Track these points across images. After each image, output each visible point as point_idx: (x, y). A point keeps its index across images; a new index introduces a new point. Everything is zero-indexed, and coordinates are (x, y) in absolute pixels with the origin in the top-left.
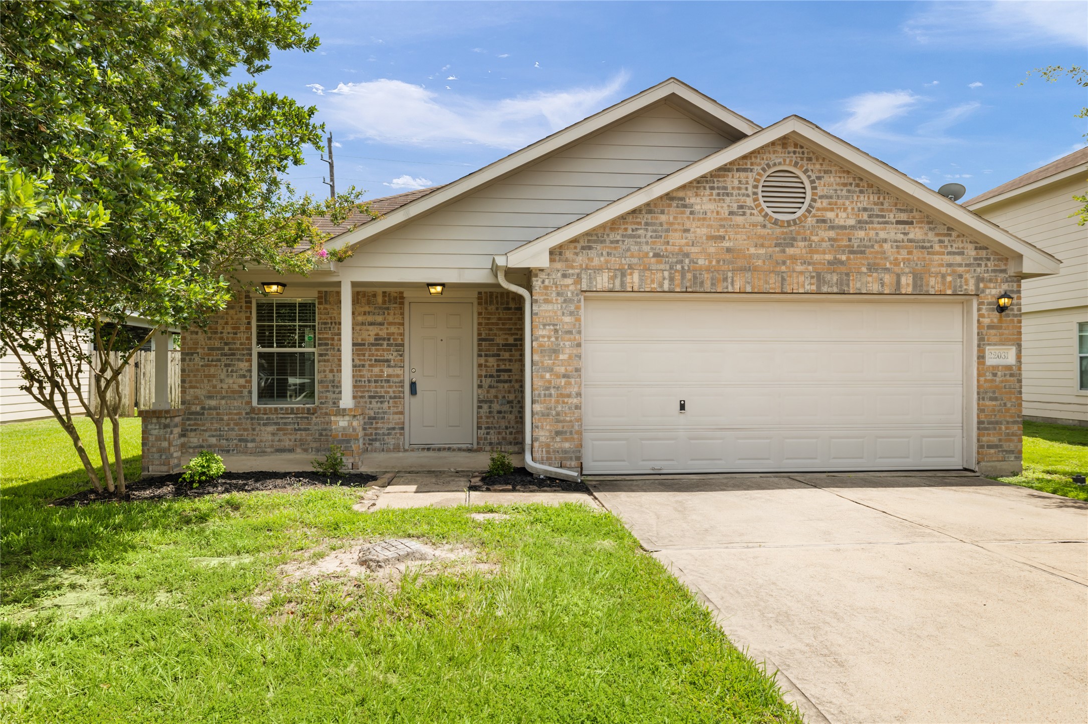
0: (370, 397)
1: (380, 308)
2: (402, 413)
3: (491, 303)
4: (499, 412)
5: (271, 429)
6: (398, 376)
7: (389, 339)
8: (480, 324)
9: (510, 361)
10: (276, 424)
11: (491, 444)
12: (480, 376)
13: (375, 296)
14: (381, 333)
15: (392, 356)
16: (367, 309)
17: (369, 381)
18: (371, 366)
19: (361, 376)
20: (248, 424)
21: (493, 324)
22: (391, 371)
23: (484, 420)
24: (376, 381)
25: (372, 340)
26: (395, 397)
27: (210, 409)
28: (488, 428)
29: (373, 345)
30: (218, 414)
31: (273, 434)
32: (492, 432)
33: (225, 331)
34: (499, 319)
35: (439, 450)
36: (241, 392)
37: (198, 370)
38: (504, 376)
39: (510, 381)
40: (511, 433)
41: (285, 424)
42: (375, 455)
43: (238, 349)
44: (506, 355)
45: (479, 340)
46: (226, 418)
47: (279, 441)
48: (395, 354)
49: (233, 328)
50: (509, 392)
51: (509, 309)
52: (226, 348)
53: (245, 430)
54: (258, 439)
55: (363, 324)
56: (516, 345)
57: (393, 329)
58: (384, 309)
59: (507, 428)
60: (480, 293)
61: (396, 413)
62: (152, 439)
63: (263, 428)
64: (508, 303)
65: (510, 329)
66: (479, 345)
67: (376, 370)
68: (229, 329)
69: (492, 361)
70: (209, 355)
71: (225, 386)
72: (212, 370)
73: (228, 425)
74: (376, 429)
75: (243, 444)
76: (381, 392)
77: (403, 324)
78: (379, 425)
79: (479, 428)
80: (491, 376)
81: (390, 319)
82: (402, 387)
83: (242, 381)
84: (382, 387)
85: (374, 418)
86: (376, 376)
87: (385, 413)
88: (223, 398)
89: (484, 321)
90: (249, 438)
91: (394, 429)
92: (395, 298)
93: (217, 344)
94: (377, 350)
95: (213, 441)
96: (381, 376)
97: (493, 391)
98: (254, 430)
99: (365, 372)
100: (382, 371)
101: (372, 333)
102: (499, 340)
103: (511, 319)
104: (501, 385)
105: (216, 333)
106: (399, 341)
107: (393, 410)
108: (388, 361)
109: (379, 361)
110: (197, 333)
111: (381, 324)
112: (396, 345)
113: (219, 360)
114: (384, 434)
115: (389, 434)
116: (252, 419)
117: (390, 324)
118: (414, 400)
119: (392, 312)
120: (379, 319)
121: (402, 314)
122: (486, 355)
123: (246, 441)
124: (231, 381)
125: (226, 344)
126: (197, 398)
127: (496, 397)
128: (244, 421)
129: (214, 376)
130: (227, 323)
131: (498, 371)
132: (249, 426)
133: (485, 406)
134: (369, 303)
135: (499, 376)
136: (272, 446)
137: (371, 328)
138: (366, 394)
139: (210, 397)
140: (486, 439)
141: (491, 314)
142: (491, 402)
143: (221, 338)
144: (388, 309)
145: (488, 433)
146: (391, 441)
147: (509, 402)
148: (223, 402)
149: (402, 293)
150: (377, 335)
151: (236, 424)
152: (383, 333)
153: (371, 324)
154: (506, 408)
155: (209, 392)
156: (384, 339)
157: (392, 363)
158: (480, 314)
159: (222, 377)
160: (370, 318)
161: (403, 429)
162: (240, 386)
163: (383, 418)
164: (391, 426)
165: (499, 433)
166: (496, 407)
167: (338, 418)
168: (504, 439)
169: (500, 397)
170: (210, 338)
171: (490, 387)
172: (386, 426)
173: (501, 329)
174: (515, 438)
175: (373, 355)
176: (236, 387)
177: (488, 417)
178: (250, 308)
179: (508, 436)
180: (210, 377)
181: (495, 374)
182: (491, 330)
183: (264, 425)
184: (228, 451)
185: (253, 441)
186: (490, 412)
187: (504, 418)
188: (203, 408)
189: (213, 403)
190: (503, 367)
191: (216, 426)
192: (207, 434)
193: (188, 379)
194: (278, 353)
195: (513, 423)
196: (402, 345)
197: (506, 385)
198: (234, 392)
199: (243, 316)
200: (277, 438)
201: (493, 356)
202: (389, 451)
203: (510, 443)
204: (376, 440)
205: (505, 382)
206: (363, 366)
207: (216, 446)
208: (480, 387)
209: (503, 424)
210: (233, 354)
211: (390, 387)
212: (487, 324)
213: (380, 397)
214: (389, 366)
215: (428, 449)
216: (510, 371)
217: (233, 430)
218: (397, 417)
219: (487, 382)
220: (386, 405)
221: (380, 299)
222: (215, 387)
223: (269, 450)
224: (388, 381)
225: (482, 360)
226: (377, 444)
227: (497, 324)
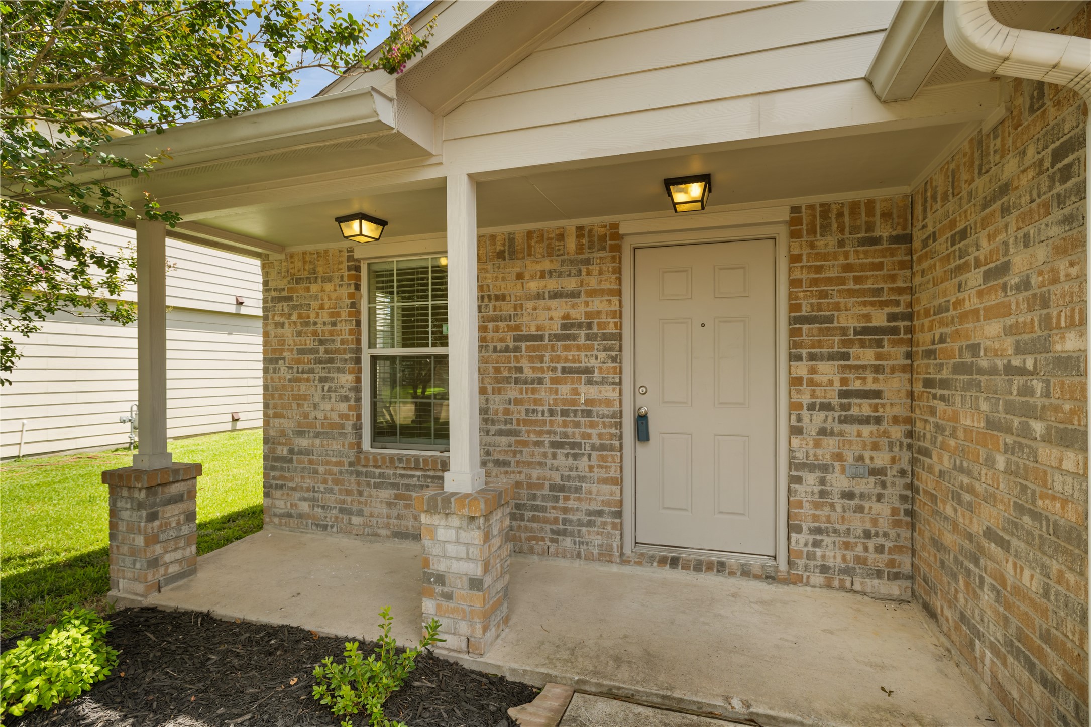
0: (554, 445)
1: (572, 262)
2: (618, 481)
3: (825, 229)
4: (848, 495)
5: (386, 494)
6: (608, 402)
7: (589, 326)
8: (794, 283)
9: (877, 369)
10: (394, 486)
11: (824, 569)
12: (794, 406)
13: (561, 237)
14: (573, 313)
15: (597, 360)
16: (546, 265)
17: (552, 412)
18: (554, 381)
19: (537, 402)
20: (351, 482)
21: (829, 281)
22: (593, 391)
23: (807, 510)
24: (564, 413)
25: (556, 328)
26: (603, 448)
27: (300, 453)
28: (818, 531)
29: (558, 337)
30: (311, 462)
31: (389, 504)
32: (827, 540)
33: (320, 321)
34: (848, 268)
35: (698, 567)
36: (342, 426)
37: (284, 387)
38: (863, 407)
39: (878, 420)
40: (880, 549)
41: (408, 487)
42: (563, 563)
43: (337, 351)
44: (867, 356)
45: (793, 321)
46: (321, 469)
47: (399, 517)
48: (602, 355)
49: (332, 315)
50: (875, 447)
51: (875, 241)
52: (322, 349)
53: (348, 492)
54: (367, 510)
55: (539, 296)
56: (894, 331)
57: (597, 304)
58: (581, 264)
59: (867, 535)
60: (795, 210)
61: (605, 481)
62: (122, 527)
63: (374, 492)
64: (870, 227)
65: (878, 291)
66: (793, 333)
67: (565, 390)
68: (325, 317)
69: (828, 371)
70: (298, 361)
71: (320, 415)
72: (303, 388)
73: (325, 482)
74: (565, 510)
75: (345, 517)
76: (576, 435)
77: (619, 293)
78: (571, 504)
79: (792, 528)
80: (826, 407)
81: (593, 282)
82: (619, 425)
83: (343, 407)
84: (577, 425)
85: (562, 489)
86: (565, 401)
87: (582, 479)
88: (317, 435)
89: (805, 276)
90: (355, 508)
91: (600, 513)
92: (602, 238)
93: (310, 343)
94: (567, 348)
95: (305, 507)
96: (574, 402)
97: (831, 444)
98: (360, 493)
99: (542, 394)
100: (575, 392)
101: (557, 314)
102: (849, 320)
103: (879, 266)
104: (851, 430)
105: (307, 324)
106: (611, 329)
107: (598, 473)
108: (588, 370)
109: (570, 371)
110: (282, 325)
111: (574, 295)
112: (605, 337)
113: (312, 371)
114: (580, 523)
115: (590, 524)
116: (358, 474)
117: (592, 293)
118: (642, 449)
119: (595, 268)
120: (571, 284)
121: (618, 271)
122: (812, 357)
123: (349, 512)
124: (328, 407)
125: (322, 342)
126: (283, 433)
127: (839, 457)
128: (346, 477)
129: (305, 397)
130: (322, 307)
131: (843, 394)
132: (354, 487)
133: (811, 479)
134: (550, 253)
135: (845, 407)
136: (388, 526)
137: (554, 303)
138: (547, 439)
139: (300, 434)
140: (811, 556)
141: (825, 257)
142: (825, 468)
143: (315, 333)
144: (587, 262)
145: (816, 544)
146: (595, 539)
147: (873, 472)
148: (318, 442)
149: (615, 226)
150: (566, 317)
151: (336, 482)
152: (578, 313)
153: (555, 295)
154: (867, 485)
155: (299, 424)
156: (580, 326)
157: (597, 375)
158: (795, 259)
159: (317, 399)
160: (552, 284)
161: (619, 514)
162: (341, 416)
163: (578, 490)
164: (594, 506)
165: (847, 546)
166: (838, 481)
167: (436, 520)
168: (858, 560)
169: (850, 457)
170: (299, 334)
171: (823, 432)
172: (584, 506)
173: (851, 293)
174: (891, 563)
175: (558, 359)
176: (335, 417)
177: (816, 505)
178: (358, 278)
179: (872, 556)
180: (300, 398)
181: (836, 401)
182: (824, 295)
183: (377, 486)
184: (325, 527)
185: (360, 513)
186: (822, 494)
187: (860, 509)
188: (291, 451)
189: (304, 443)
190: (857, 385)
191: (308, 482)
192: (297, 495)
193: (271, 402)
195: (884, 524)
196: (619, 337)
197: (866, 430)
198: (332, 426)
199: (344, 292)
200: (395, 513)
201: (831, 357)
202: (589, 558)
203: (879, 574)
204: (564, 533)
205: (866, 421)
206: (540, 381)
207: (308, 516)
208: (796, 431)
209: (858, 524)
210: (331, 361)
211: (592, 425)
212: (814, 282)
213: (573, 445)
214: (590, 382)
215: (674, 562)
216: (877, 394)
217: (330, 491)
218: (606, 488)
219: (814, 421)
220: (583, 463)
221: (571, 244)
222: (306, 416)
223: (383, 532)
224: (588, 413)
225: (801, 369)
226: (567, 542)
227: (842, 281)
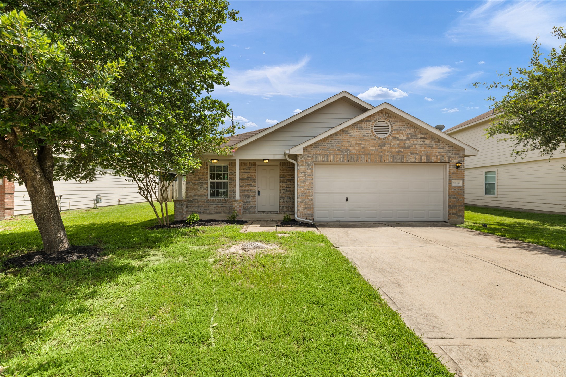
0: (245, 196)
1: (248, 167)
2: (255, 201)
3: (284, 165)
4: (287, 201)
5: (214, 206)
6: (254, 189)
7: (251, 177)
8: (280, 173)
9: (290, 184)
10: (216, 204)
11: (284, 211)
12: (280, 189)
13: (247, 163)
14: (249, 175)
15: (252, 183)
16: (244, 168)
17: (245, 191)
18: (245, 186)
19: (243, 189)
20: (207, 204)
21: (285, 172)
22: (252, 188)
23: (282, 204)
24: (247, 191)
25: (246, 178)
26: (253, 196)
27: (195, 199)
28: (283, 206)
29: (246, 179)
30: (198, 201)
31: (215, 208)
32: (284, 207)
33: (200, 175)
34: (287, 171)
35: (267, 213)
36: (205, 194)
37: (191, 187)
38: (288, 189)
39: (290, 191)
40: (290, 208)
41: (218, 204)
42: (247, 215)
43: (204, 181)
44: (289, 183)
45: (280, 178)
46: (200, 202)
47: (217, 210)
48: (253, 182)
49: (202, 174)
50: (290, 195)
51: (290, 168)
52: (200, 180)
53: (206, 206)
54: (210, 209)
55: (243, 172)
56: (292, 179)
57: (252, 174)
58: (250, 168)
59: (289, 206)
60: (280, 162)
61: (254, 201)
62: (177, 209)
63: (211, 206)
64: (289, 166)
65: (290, 174)
66: (280, 179)
67: (247, 187)
68: (201, 174)
69: (284, 185)
70: (195, 182)
71: (200, 192)
72: (196, 187)
73: (201, 204)
74: (247, 206)
75: (205, 211)
76: (249, 194)
77: (256, 173)
78: (248, 205)
79: (280, 206)
80: (284, 189)
81: (252, 171)
82: (255, 193)
83: (205, 191)
84: (249, 193)
85: (247, 203)
86: (247, 189)
87: (250, 201)
88: (199, 196)
89: (282, 172)
90: (207, 209)
91: (253, 206)
92: (253, 164)
93: (197, 179)
94: (247, 181)
95: (196, 209)
96: (249, 189)
97: (285, 194)
98: (209, 206)
99: (243, 188)
100: (249, 188)
101: (246, 175)
102: (287, 178)
103: (290, 171)
104: (287, 192)
105: (197, 175)
106: (255, 178)
107: (252, 200)
108: (251, 184)
109: (248, 184)
110: (191, 175)
111: (249, 173)
112: (254, 179)
113: (198, 184)
114: (249, 208)
115: (251, 208)
116: (208, 203)
117: (252, 172)
118: (259, 197)
119: (252, 169)
120: (248, 171)
121: (255, 169)
122: (282, 183)
123: (206, 210)
124: (202, 191)
125: (200, 179)
126: (191, 196)
127: (286, 196)
128: (206, 203)
129: (196, 189)
130: (200, 172)
131: (286, 188)
132: (207, 205)
133: (282, 199)
134: (245, 166)
135: (286, 189)
136: (214, 212)
137: (245, 174)
138: (244, 195)
139: (195, 196)
140: (282, 210)
141: (284, 169)
142: (284, 198)
143: (199, 177)
144: (251, 168)
145: (283, 208)
146: (252, 210)
147: (290, 198)
148: (199, 197)
149: (255, 162)
150: (247, 176)
151: (203, 204)
152: (249, 176)
153: (246, 173)
154: (289, 200)
155: (195, 194)
156: (250, 177)
157: (252, 185)
158: (280, 169)
159: (199, 189)
160: (245, 171)
161: (255, 206)
162: (204, 192)
163: (249, 203)
164: (252, 205)
165: (286, 208)
166: (285, 199)
168: (288, 210)
169: (287, 196)
170: (195, 177)
171: (284, 193)
172: (250, 205)
173: (287, 174)
174: (292, 210)
175: (246, 183)
176: (203, 193)
177: (283, 203)
178: (208, 167)
179: (289, 209)
180: (195, 189)
181: (285, 189)
182: (284, 174)
183: (212, 205)
184: (201, 213)
185: (208, 210)
186: (284, 201)
187: (288, 203)
188: (193, 199)
189: (196, 198)
190: (288, 187)
191: (197, 205)
192: (194, 207)
193: (188, 190)
194: (216, 182)
195: (291, 205)
196: (255, 179)
197: (289, 192)
198: (202, 194)
199: (205, 170)
200: (216, 209)
201: (285, 183)
202: (251, 213)
203: (290, 211)
204: (247, 210)
205: (289, 191)
206: (243, 186)
207: (197, 211)
208: (280, 193)
209: (288, 205)
210: (202, 182)
211: (252, 193)
212: (283, 173)
213: (248, 196)
214: (251, 186)
215: (264, 213)
216: (290, 188)
217: (202, 206)
218: (254, 202)
219: (283, 191)
220: (250, 199)
221: (248, 165)
222: (197, 193)
223: (213, 213)
224: (251, 191)
225: (281, 184)
226: (247, 211)
227: (286, 173)
